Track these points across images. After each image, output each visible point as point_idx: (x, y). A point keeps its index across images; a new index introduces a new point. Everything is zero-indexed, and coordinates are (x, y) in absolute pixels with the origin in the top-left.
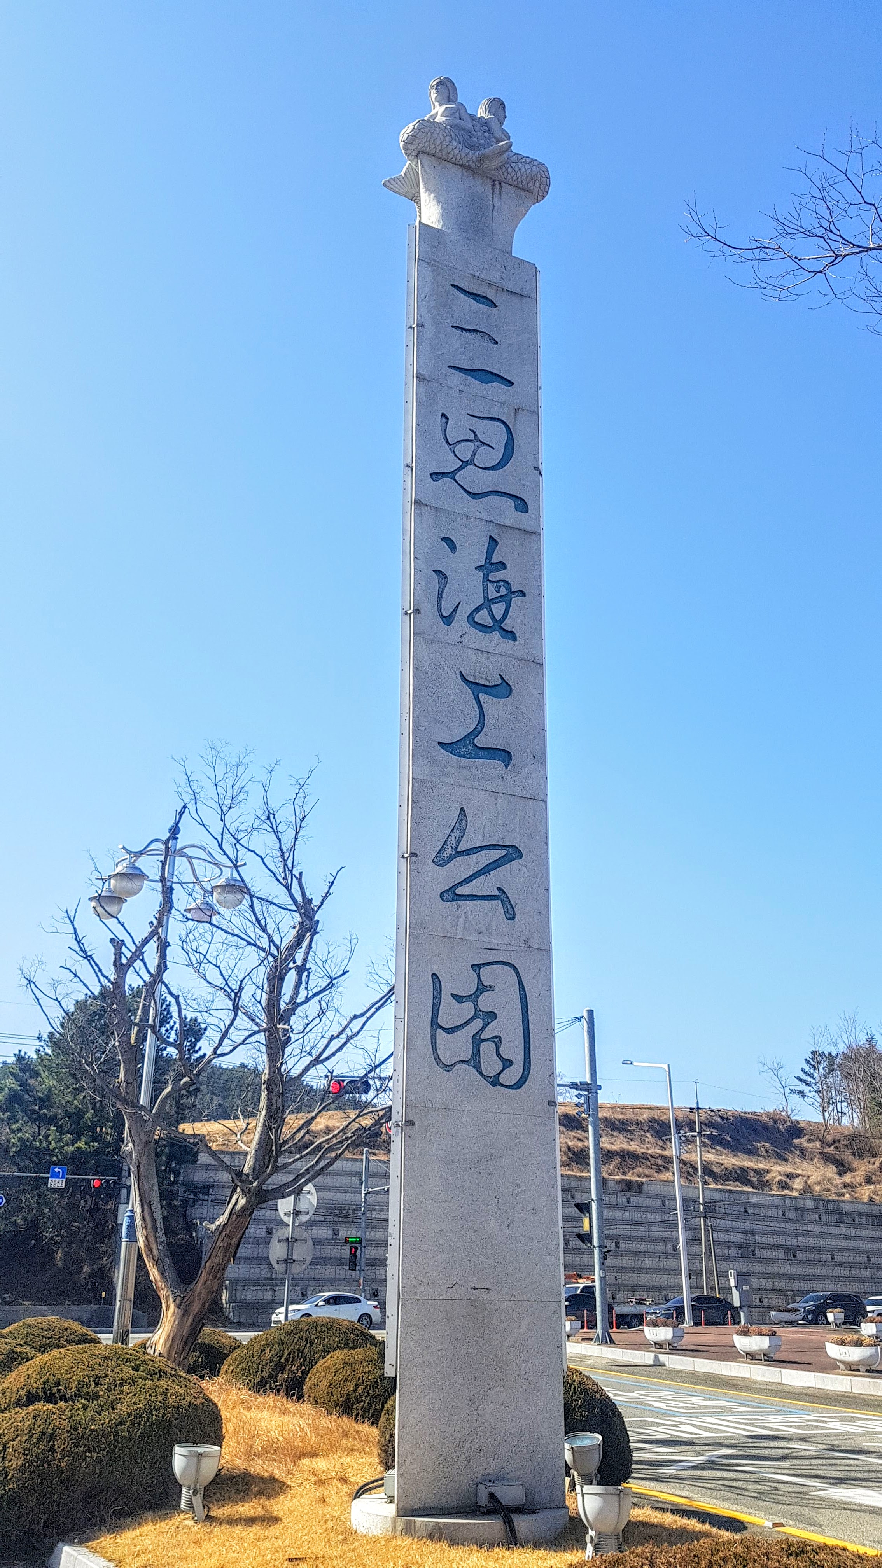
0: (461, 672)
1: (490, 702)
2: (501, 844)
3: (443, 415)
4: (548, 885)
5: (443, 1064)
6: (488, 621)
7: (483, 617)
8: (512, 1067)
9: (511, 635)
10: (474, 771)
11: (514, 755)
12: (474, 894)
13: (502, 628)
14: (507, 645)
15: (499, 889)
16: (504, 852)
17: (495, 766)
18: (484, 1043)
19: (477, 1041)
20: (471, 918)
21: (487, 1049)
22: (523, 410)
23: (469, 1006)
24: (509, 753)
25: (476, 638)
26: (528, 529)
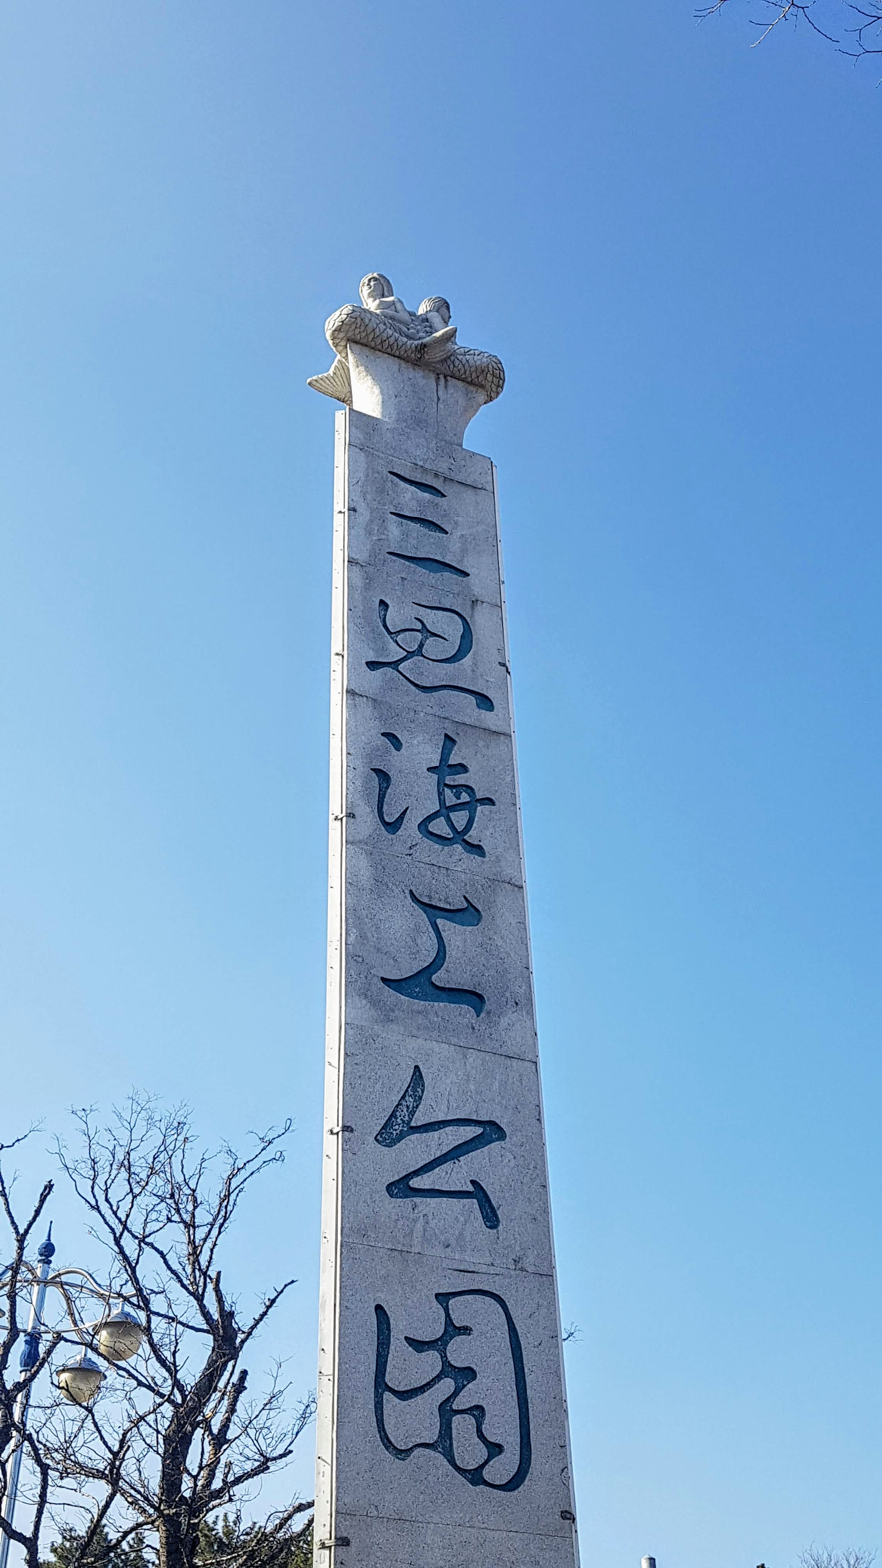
0: (411, 891)
1: (452, 930)
2: (474, 1118)
3: (382, 602)
4: (545, 1178)
5: (395, 1448)
6: (446, 832)
7: (440, 827)
8: (502, 1456)
9: (477, 849)
10: (432, 1017)
11: (489, 1000)
12: (437, 1188)
13: (464, 840)
14: (472, 861)
15: (473, 1182)
16: (479, 1130)
17: (463, 1013)
18: (458, 1416)
19: (446, 1411)
20: (432, 1224)
21: (462, 1425)
22: (482, 602)
23: (432, 1358)
24: (480, 997)
25: (429, 850)
26: (494, 728)
